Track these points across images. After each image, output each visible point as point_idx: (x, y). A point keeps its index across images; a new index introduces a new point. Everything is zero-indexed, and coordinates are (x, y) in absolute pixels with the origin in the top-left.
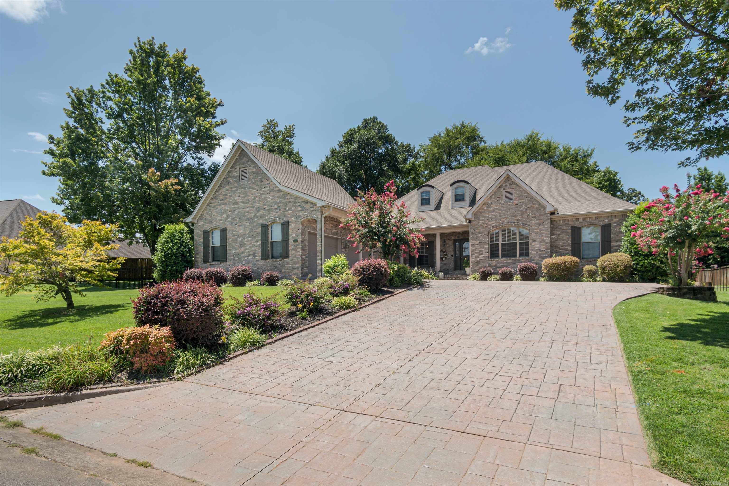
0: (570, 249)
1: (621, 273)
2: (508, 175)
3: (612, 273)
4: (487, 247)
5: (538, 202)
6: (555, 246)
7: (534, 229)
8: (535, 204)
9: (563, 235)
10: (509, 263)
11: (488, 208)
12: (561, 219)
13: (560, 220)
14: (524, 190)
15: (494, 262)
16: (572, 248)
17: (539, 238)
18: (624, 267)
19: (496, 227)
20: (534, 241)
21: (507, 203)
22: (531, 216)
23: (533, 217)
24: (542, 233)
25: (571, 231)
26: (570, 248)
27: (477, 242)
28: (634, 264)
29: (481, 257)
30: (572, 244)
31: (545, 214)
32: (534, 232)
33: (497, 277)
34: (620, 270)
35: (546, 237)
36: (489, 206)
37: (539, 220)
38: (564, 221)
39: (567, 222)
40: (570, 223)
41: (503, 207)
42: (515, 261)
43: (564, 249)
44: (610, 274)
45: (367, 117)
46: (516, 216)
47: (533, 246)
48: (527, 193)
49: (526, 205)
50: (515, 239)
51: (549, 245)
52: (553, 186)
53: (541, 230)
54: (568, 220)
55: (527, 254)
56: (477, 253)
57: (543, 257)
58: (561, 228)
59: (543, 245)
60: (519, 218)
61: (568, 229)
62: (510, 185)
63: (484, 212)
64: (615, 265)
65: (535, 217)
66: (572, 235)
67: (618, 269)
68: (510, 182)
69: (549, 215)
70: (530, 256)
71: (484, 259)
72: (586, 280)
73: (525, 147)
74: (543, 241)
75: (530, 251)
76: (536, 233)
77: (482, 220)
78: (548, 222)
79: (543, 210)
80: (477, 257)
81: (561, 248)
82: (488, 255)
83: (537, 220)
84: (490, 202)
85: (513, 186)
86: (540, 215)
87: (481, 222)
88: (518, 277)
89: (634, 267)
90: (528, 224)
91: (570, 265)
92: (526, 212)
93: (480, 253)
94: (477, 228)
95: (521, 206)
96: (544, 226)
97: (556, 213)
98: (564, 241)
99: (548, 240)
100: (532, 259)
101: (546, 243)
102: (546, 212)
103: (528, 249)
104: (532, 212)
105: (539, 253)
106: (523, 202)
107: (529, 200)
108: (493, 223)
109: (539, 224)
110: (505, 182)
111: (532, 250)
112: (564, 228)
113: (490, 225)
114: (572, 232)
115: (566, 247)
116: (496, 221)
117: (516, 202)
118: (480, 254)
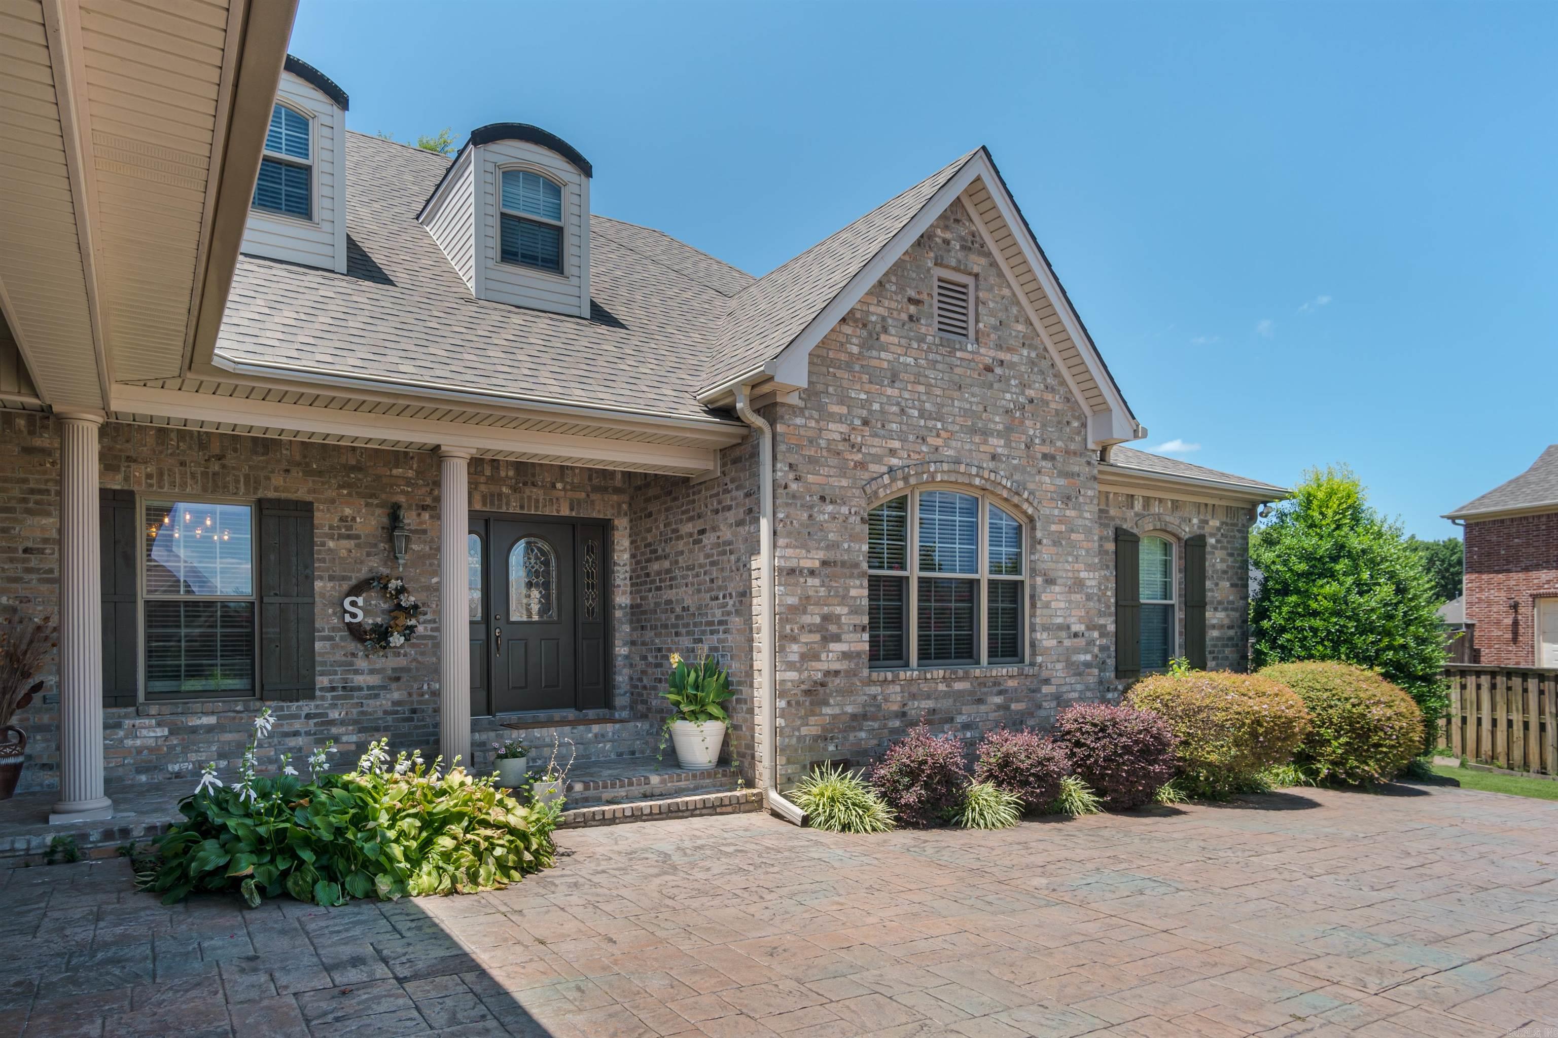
0: (1113, 628)
4: (860, 592)
7: (1049, 519)
8: (1053, 390)
10: (961, 693)
15: (893, 690)
16: (1117, 623)
17: (1065, 569)
20: (1042, 580)
21: (949, 348)
22: (1039, 446)
23: (1045, 457)
24: (1073, 545)
25: (1113, 546)
26: (1111, 626)
29: (831, 657)
30: (1117, 606)
35: (1090, 568)
37: (1067, 475)
41: (933, 364)
46: (985, 434)
47: (1041, 604)
49: (1023, 385)
50: (972, 564)
51: (1095, 607)
53: (1071, 527)
56: (811, 629)
57: (1078, 665)
59: (1079, 606)
60: (997, 444)
61: (1108, 539)
62: (963, 249)
63: (849, 367)
65: (1052, 457)
66: (1117, 566)
69: (1096, 457)
71: (851, 674)
74: (1080, 585)
75: (1036, 635)
76: (1057, 541)
77: (840, 419)
82: (862, 643)
83: (1060, 474)
84: (877, 311)
85: (975, 263)
86: (1068, 452)
87: (835, 430)
90: (1029, 485)
92: (1022, 421)
95: (1005, 382)
96: (1080, 509)
100: (1044, 673)
102: (1090, 444)
104: (1043, 426)
105: (1067, 643)
106: (1012, 365)
107: (1031, 362)
108: (892, 452)
109: (1067, 499)
111: (1044, 628)
113: (878, 459)
114: (1117, 553)
115: (1102, 621)
116: (903, 437)
117: (986, 354)
118: (829, 638)
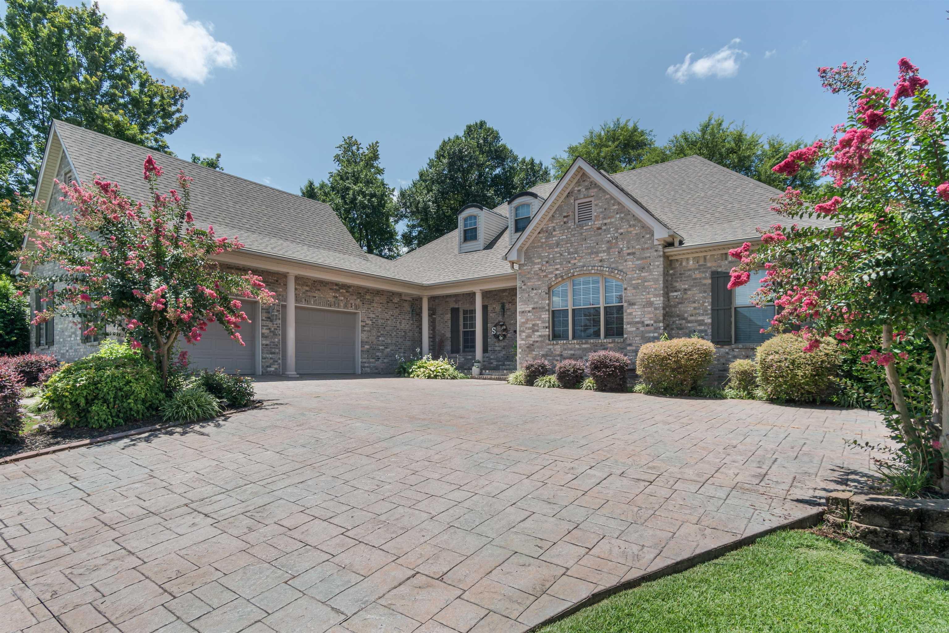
0: (710, 321)
1: (807, 384)
2: (579, 167)
3: (785, 382)
4: (546, 316)
5: (640, 221)
6: (678, 316)
7: (631, 279)
8: (634, 226)
9: (695, 290)
10: (585, 349)
11: (547, 238)
12: (690, 256)
13: (688, 259)
14: (612, 198)
15: (558, 347)
16: (713, 318)
17: (641, 298)
18: (816, 369)
19: (562, 277)
20: (632, 304)
21: (581, 227)
22: (626, 251)
23: (629, 254)
24: (646, 288)
25: (709, 281)
26: (708, 320)
27: (529, 308)
28: (845, 361)
29: (536, 337)
30: (712, 310)
31: (653, 246)
32: (632, 284)
33: (553, 378)
34: (804, 376)
35: (656, 296)
36: (549, 233)
37: (642, 259)
38: (696, 259)
39: (701, 262)
40: (709, 265)
41: (574, 235)
42: (595, 345)
43: (696, 321)
44: (780, 386)
45: (472, 123)
46: (597, 253)
47: (630, 314)
48: (619, 204)
49: (617, 229)
50: (595, 301)
51: (660, 312)
52: (703, 194)
53: (645, 280)
54: (705, 258)
55: (620, 332)
56: (529, 328)
57: (649, 338)
58: (690, 276)
59: (649, 313)
60: (604, 256)
61: (705, 278)
62: (587, 189)
63: (541, 246)
64: (793, 362)
65: (634, 254)
66: (712, 291)
67: (800, 373)
68: (586, 184)
69: (660, 247)
70: (625, 336)
71: (542, 342)
72: (733, 392)
73: (699, 145)
74: (650, 304)
75: (625, 326)
76: (636, 287)
77: (538, 263)
78: (660, 262)
79: (650, 239)
80: (529, 336)
81: (690, 318)
82: (546, 332)
83: (638, 259)
84: (551, 225)
85: (593, 192)
86: (643, 249)
87: (537, 267)
88: (589, 382)
89: (845, 368)
90: (620, 268)
91: (689, 360)
92: (617, 243)
93: (534, 329)
94: (529, 278)
95: (607, 231)
96: (650, 272)
97: (677, 243)
98: (696, 305)
99: (659, 301)
100: (628, 342)
101: (656, 309)
102: (656, 243)
103: (620, 320)
104: (628, 242)
105: (642, 329)
106: (611, 223)
107: (621, 219)
108: (557, 269)
109: (642, 269)
110: (578, 183)
111: (628, 323)
112: (697, 275)
113: (551, 273)
114: (712, 284)
115: (700, 318)
116: (561, 264)
117: (598, 223)
118: (534, 331)
